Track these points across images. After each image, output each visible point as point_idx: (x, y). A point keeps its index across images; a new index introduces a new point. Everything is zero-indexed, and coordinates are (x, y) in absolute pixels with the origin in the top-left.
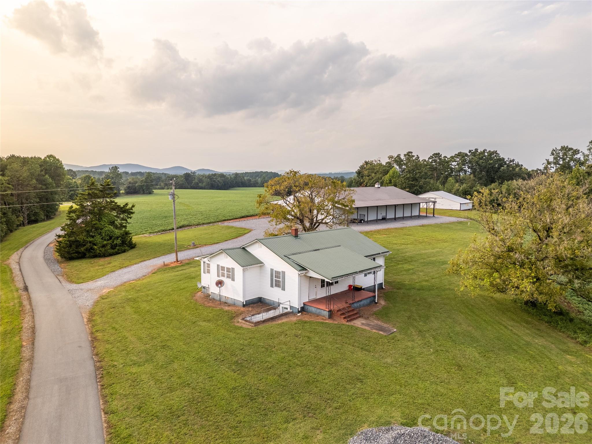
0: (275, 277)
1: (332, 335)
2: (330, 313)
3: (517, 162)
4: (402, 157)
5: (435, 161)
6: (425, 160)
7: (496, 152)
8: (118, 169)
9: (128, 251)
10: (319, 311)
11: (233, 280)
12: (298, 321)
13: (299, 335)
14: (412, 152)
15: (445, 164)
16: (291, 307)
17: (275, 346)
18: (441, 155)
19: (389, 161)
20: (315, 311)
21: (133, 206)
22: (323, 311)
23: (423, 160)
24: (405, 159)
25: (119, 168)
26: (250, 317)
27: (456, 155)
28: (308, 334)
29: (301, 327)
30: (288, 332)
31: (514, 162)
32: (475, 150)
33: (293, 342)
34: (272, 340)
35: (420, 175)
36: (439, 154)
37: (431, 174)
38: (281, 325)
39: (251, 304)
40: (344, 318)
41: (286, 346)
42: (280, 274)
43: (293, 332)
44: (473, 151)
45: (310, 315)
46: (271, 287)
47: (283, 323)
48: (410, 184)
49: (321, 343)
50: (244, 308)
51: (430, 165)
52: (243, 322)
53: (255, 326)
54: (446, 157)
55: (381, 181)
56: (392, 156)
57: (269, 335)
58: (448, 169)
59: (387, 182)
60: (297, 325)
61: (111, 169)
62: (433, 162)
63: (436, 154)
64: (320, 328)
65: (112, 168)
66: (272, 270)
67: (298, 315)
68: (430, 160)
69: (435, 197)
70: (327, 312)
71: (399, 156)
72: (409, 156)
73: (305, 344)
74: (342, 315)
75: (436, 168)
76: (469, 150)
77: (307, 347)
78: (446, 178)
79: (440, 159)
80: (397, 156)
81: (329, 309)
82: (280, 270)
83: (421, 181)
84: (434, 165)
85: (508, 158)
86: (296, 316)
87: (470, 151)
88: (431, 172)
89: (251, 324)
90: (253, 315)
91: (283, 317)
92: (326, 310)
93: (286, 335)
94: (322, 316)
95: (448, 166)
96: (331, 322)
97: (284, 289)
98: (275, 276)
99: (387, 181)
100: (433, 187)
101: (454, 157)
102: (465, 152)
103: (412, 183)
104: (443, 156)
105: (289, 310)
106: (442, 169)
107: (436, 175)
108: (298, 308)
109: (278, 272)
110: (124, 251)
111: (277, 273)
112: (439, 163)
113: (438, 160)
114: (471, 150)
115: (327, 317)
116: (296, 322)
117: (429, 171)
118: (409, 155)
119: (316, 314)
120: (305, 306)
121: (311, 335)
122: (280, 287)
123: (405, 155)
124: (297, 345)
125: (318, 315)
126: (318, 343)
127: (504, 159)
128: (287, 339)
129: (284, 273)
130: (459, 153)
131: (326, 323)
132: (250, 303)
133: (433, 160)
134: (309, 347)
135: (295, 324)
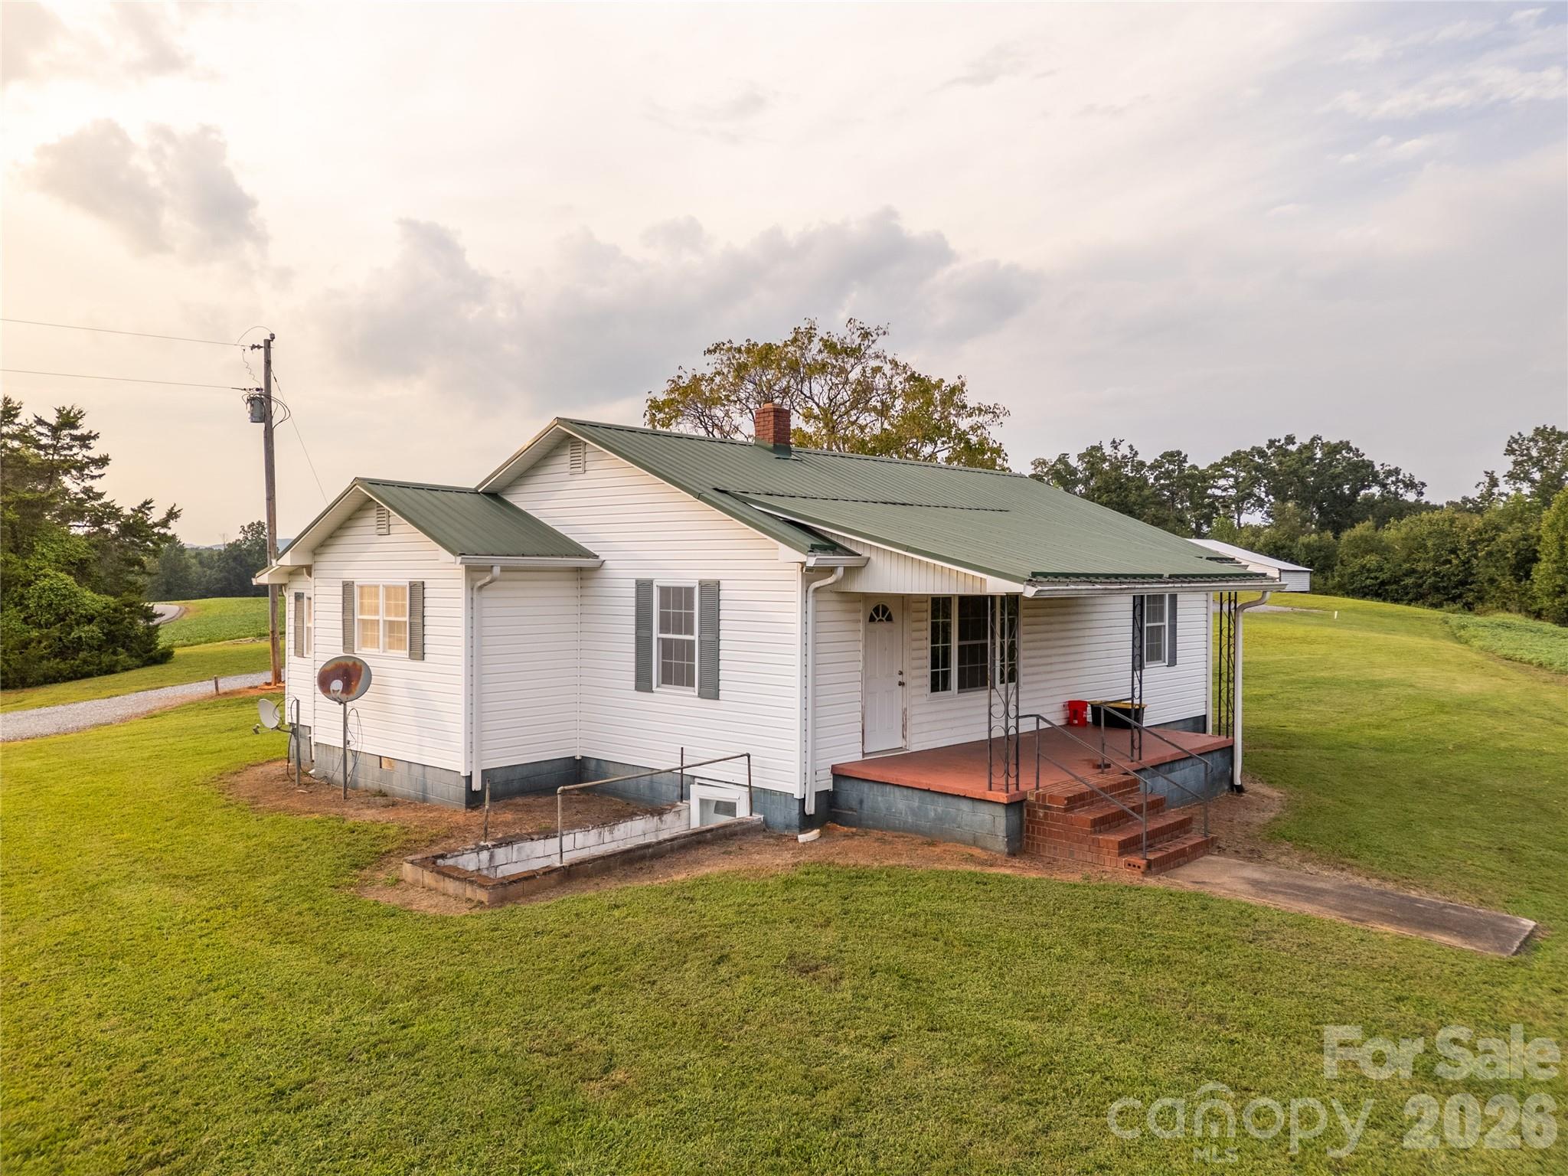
0: (664, 628)
1: (1090, 954)
2: (1015, 818)
3: (1408, 475)
4: (1073, 462)
5: (1169, 474)
7: (1346, 446)
9: (126, 669)
10: (937, 807)
11: (417, 651)
12: (802, 869)
13: (827, 959)
14: (1100, 447)
15: (1196, 483)
16: (757, 796)
17: (612, 1054)
18: (1186, 456)
20: (914, 813)
21: (172, 515)
22: (965, 806)
24: (1081, 468)
26: (485, 855)
27: (1226, 458)
28: (894, 953)
29: (830, 906)
30: (736, 942)
31: (1400, 477)
32: (1286, 439)
33: (779, 1016)
34: (603, 1004)
36: (1179, 453)
38: (686, 895)
39: (523, 792)
40: (1126, 847)
41: (718, 1052)
42: (690, 606)
43: (777, 938)
44: (1279, 441)
45: (882, 841)
46: (638, 688)
47: (703, 882)
49: (1032, 1027)
50: (475, 813)
52: (428, 878)
53: (500, 901)
56: (1044, 460)
57: (578, 964)
60: (799, 893)
61: (246, 529)
63: (1172, 454)
64: (976, 910)
65: (249, 527)
66: (643, 588)
67: (802, 838)
70: (1000, 812)
71: (1063, 459)
72: (1094, 457)
73: (885, 1039)
74: (1107, 831)
76: (1270, 441)
77: (909, 1063)
79: (1182, 469)
80: (1059, 460)
81: (1012, 788)
82: (689, 576)
85: (1383, 465)
86: (791, 844)
87: (1271, 443)
89: (469, 892)
90: (507, 842)
91: (701, 853)
92: (990, 796)
93: (722, 959)
94: (964, 842)
95: (1207, 489)
96: (1033, 875)
97: (711, 690)
98: (664, 618)
101: (1222, 464)
102: (1257, 446)
104: (1189, 461)
105: (743, 812)
108: (797, 796)
109: (678, 590)
110: (110, 670)
111: (676, 596)
112: (1180, 480)
113: (1177, 473)
114: (1275, 441)
115: (1000, 844)
116: (795, 875)
118: (1092, 455)
119: (916, 831)
120: (846, 786)
121: (922, 958)
122: (691, 684)
123: (1081, 457)
124: (817, 1044)
125: (931, 837)
126: (1002, 1024)
127: (1371, 465)
128: (726, 993)
129: (711, 591)
130: (1233, 454)
131: (1002, 880)
132: (516, 785)
133: (1162, 473)
134: (934, 1060)
135: (789, 884)
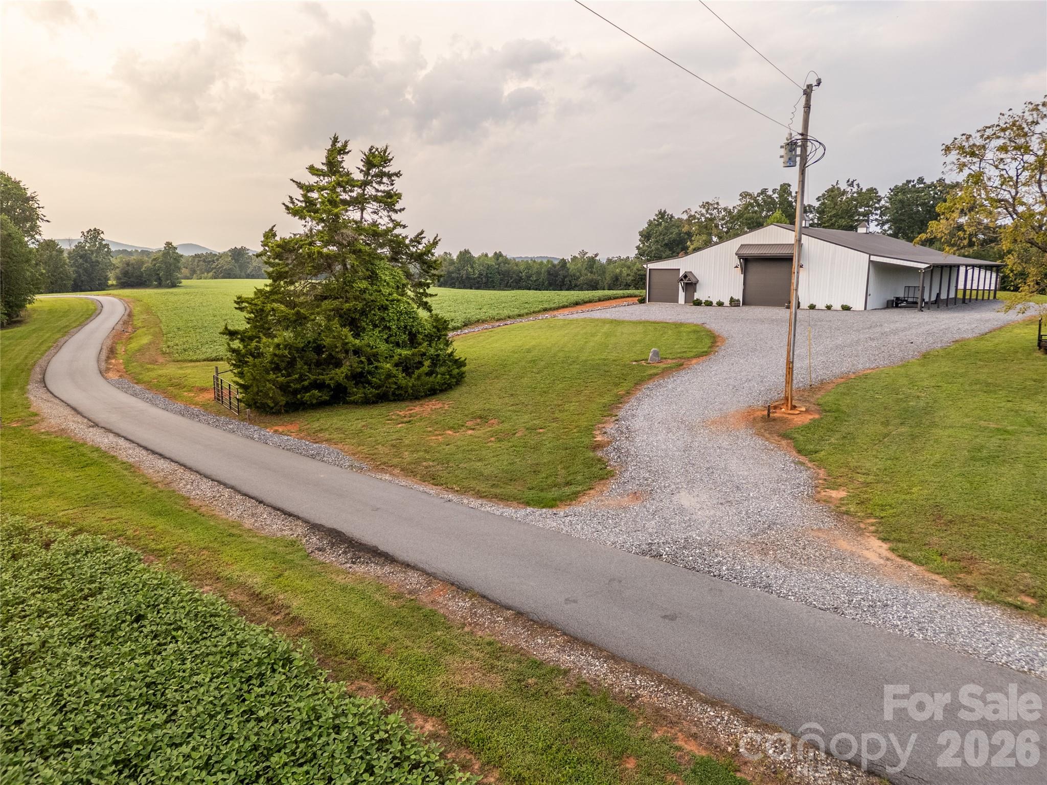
8: (102, 235)
25: (103, 233)
61: (85, 234)
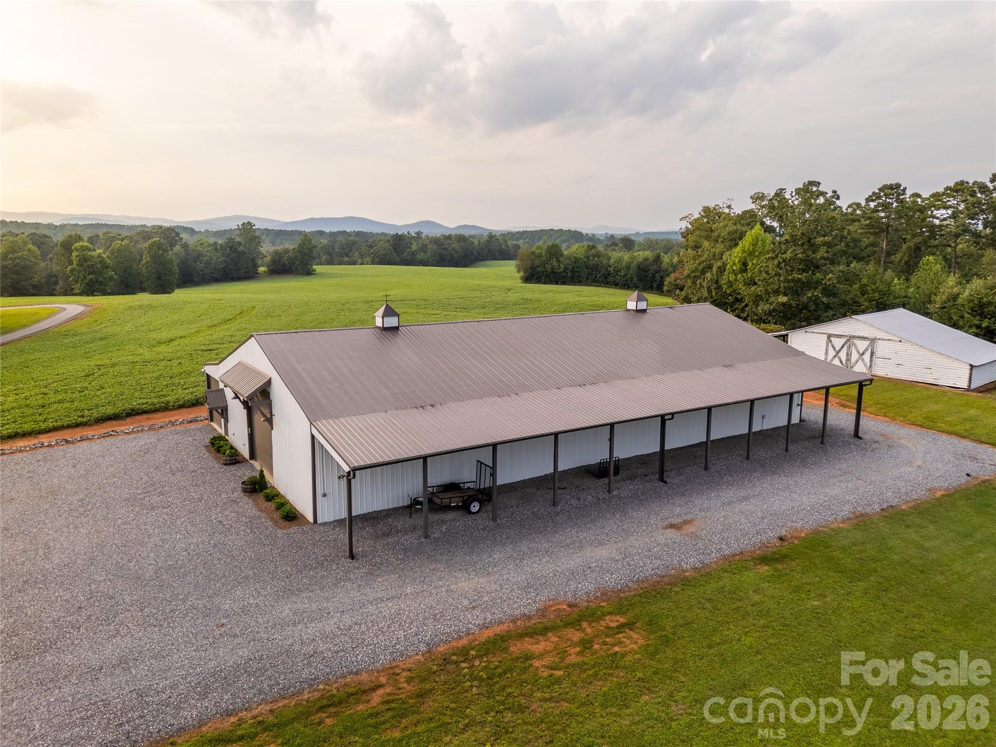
4: (790, 197)
5: (886, 207)
6: (858, 205)
14: (819, 183)
15: (915, 213)
18: (905, 189)
19: (753, 206)
23: (853, 204)
24: (797, 203)
27: (948, 188)
35: (827, 252)
36: (898, 186)
37: (872, 245)
48: (793, 281)
51: (870, 218)
54: (919, 196)
55: (719, 264)
56: (763, 194)
58: (921, 229)
59: (735, 268)
62: (878, 211)
63: (891, 187)
68: (872, 205)
69: (871, 336)
71: (779, 194)
72: (812, 193)
75: (888, 226)
78: (917, 253)
79: (902, 201)
80: (777, 195)
83: (832, 272)
84: (883, 218)
88: (872, 238)
95: (924, 220)
99: (734, 264)
100: (873, 287)
101: (944, 194)
102: (978, 181)
103: (800, 280)
104: (909, 193)
106: (904, 230)
107: (887, 245)
112: (897, 212)
113: (895, 204)
117: (866, 233)
118: (809, 190)
123: (798, 191)
130: (957, 183)
133: (879, 205)
